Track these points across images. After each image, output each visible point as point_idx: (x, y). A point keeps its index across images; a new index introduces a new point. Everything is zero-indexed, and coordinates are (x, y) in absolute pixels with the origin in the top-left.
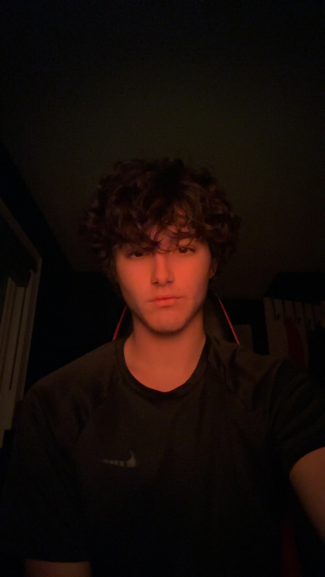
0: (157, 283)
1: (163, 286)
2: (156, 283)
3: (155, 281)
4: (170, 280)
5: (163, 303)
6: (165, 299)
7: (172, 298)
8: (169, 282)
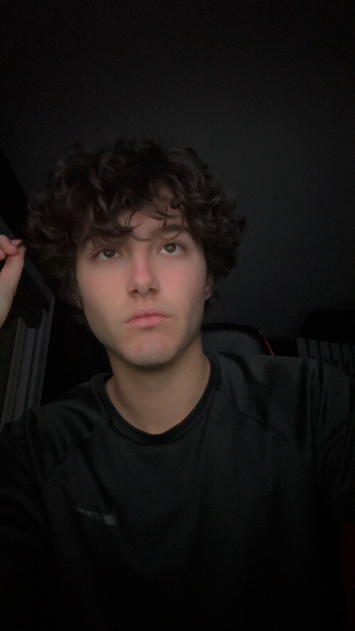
0: (136, 291)
1: (144, 296)
2: (134, 292)
3: (133, 289)
4: (154, 287)
5: (143, 323)
6: (147, 315)
7: (156, 315)
8: (153, 291)
